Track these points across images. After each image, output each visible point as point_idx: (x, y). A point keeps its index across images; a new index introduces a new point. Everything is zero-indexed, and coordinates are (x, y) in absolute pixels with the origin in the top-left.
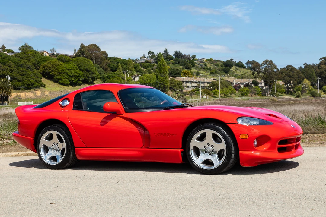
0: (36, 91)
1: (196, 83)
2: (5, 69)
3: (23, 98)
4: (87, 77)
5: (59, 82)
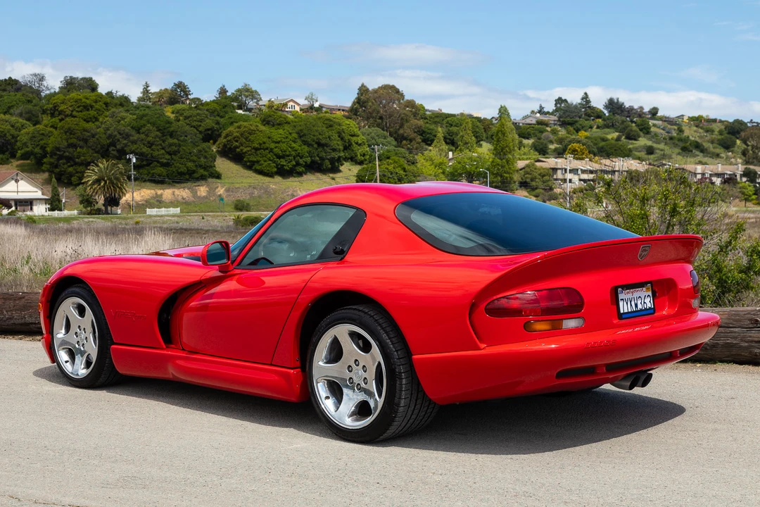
0: (199, 186)
1: (591, 172)
2: (138, 139)
3: (167, 201)
4: (318, 158)
5: (254, 168)
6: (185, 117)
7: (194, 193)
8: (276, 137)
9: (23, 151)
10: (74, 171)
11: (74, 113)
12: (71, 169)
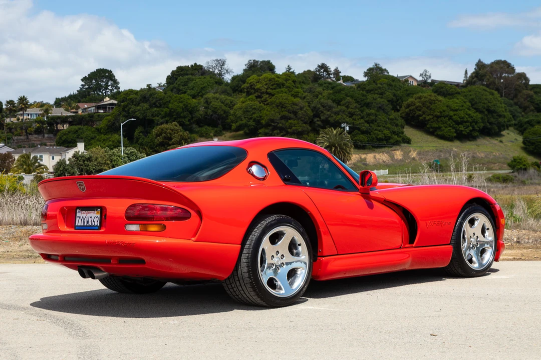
0: (395, 150)
2: (340, 111)
3: (371, 164)
4: (488, 124)
5: (436, 134)
7: (392, 157)
8: (454, 106)
9: (238, 124)
11: (269, 91)
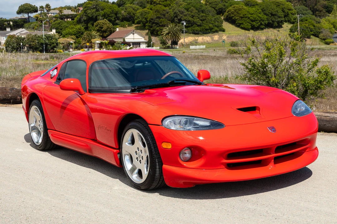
0: (214, 35)
2: (187, 14)
3: (200, 42)
4: (271, 21)
5: (240, 26)
6: (210, 3)
7: (212, 39)
8: (252, 12)
9: (137, 20)
10: (159, 29)
11: (160, 3)
12: (158, 28)
